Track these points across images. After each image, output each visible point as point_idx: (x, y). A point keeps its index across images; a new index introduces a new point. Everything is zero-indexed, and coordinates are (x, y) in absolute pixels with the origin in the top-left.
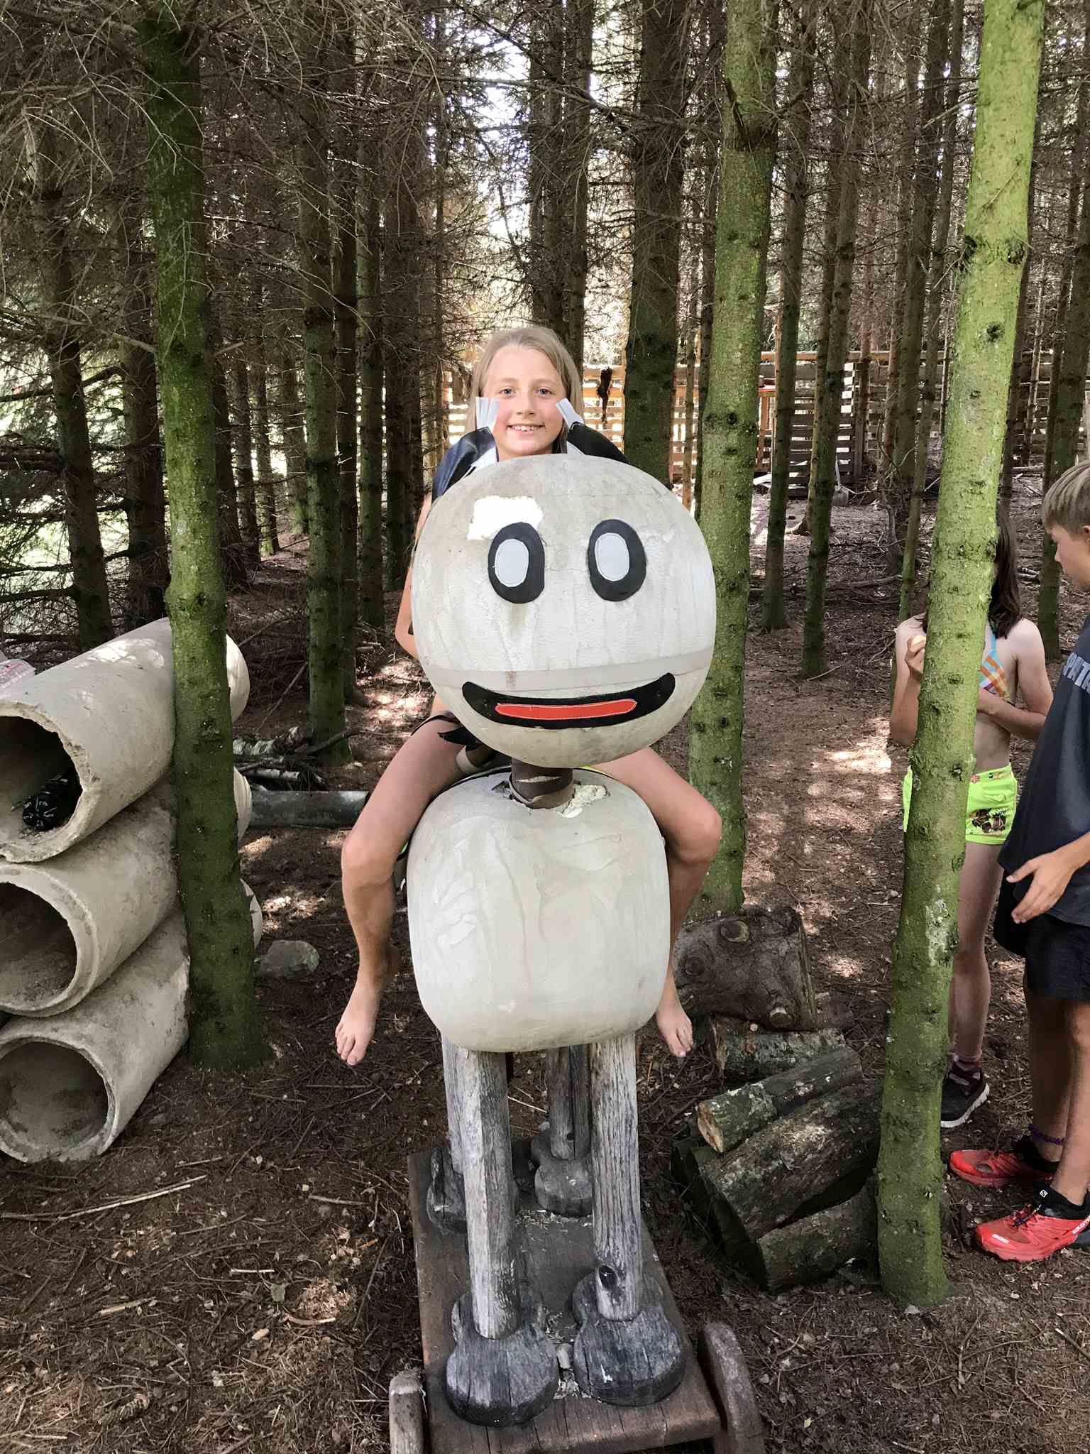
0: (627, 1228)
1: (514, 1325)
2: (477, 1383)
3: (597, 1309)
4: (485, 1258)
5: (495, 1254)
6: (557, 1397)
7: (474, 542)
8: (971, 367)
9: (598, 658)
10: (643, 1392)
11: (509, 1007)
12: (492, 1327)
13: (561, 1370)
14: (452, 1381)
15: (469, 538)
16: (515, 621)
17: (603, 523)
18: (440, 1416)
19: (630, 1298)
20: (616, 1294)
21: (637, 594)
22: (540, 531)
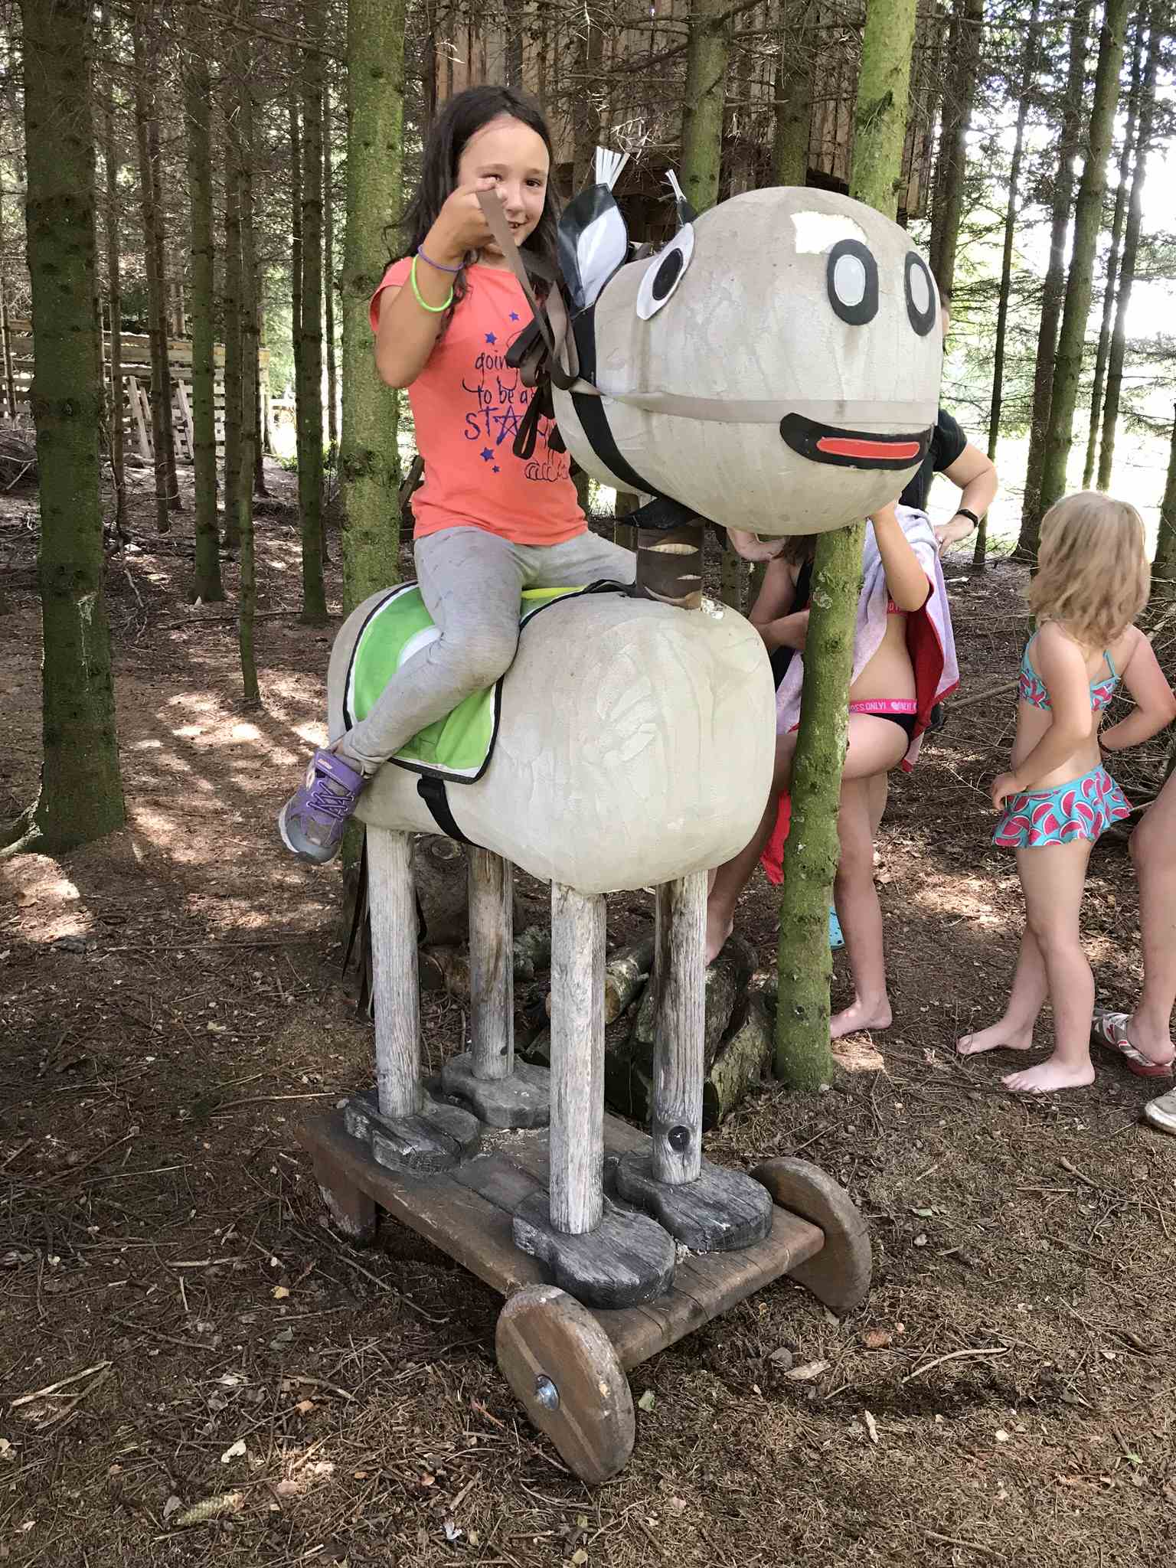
2: (610, 1269)
3: (660, 1181)
4: (585, 1139)
6: (677, 1262)
7: (809, 256)
9: (908, 393)
10: (759, 1228)
12: (587, 1218)
14: (584, 1277)
15: (796, 251)
16: (850, 345)
17: (910, 254)
20: (688, 1154)
22: (872, 251)
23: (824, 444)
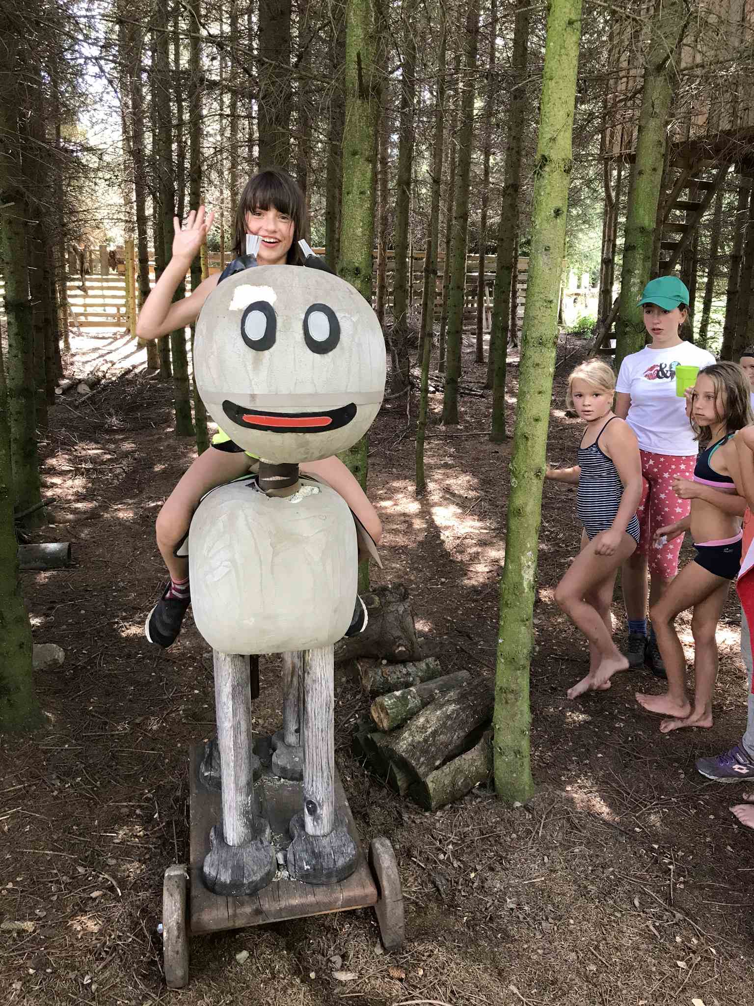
0: (325, 774)
1: (250, 837)
2: (222, 870)
3: (304, 830)
4: (232, 792)
5: (238, 789)
6: (274, 880)
7: (233, 312)
8: (544, 232)
9: (309, 389)
10: (329, 875)
11: (251, 622)
12: (235, 838)
13: (278, 865)
14: (206, 869)
15: (230, 309)
16: (257, 363)
17: (314, 305)
18: (197, 891)
19: (325, 821)
20: (317, 818)
21: (334, 350)
22: (275, 307)
23: (246, 418)
